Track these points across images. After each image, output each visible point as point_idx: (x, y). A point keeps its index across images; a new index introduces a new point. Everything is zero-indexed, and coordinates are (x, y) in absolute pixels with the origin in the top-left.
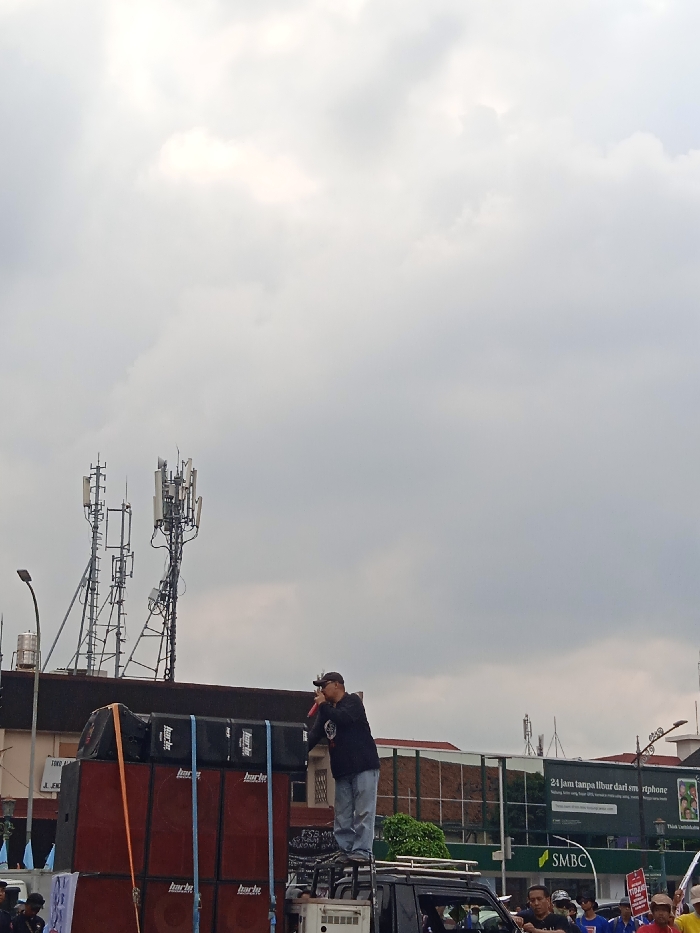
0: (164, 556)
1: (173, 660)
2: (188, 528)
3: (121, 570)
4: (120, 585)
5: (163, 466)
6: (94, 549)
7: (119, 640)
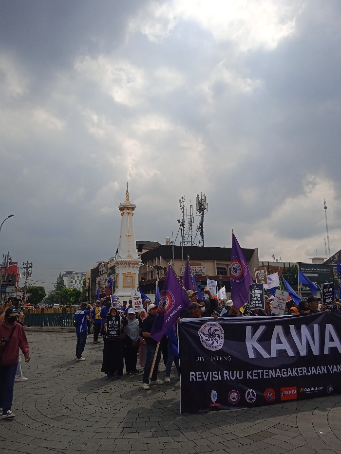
0: (199, 218)
1: (203, 243)
2: (205, 210)
3: (191, 221)
4: (191, 225)
5: (198, 195)
6: (183, 217)
7: (192, 238)
